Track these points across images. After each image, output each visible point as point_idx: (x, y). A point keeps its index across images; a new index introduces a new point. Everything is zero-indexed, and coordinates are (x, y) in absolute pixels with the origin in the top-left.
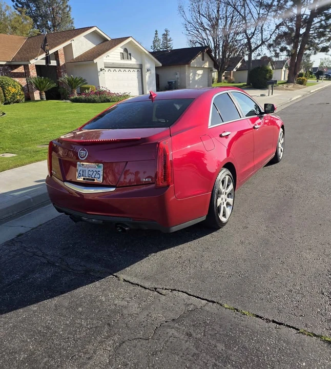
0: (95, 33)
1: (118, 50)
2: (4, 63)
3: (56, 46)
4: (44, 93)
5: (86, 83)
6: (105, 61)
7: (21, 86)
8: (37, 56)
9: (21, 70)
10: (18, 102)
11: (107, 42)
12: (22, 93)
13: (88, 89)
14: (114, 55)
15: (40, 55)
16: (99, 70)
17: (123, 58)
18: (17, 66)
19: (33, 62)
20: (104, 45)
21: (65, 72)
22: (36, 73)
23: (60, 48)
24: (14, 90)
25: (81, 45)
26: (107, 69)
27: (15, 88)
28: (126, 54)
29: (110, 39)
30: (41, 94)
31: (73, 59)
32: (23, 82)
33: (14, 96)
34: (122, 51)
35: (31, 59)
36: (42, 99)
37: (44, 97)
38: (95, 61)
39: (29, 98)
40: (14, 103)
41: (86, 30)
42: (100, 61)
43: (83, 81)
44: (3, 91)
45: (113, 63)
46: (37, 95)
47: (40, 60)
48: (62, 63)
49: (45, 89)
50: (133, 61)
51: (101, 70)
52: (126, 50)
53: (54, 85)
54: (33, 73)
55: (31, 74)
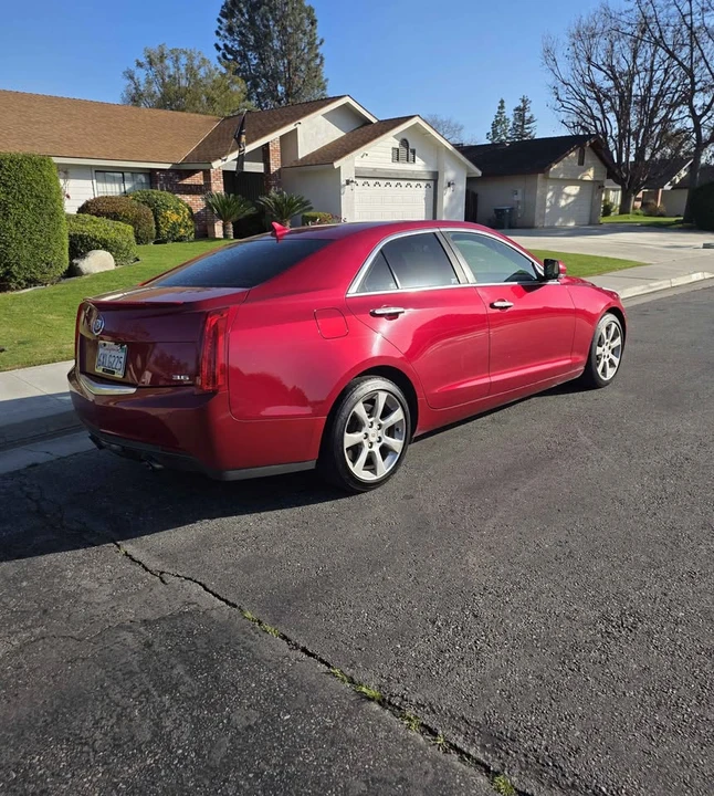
0: (347, 106)
1: (389, 141)
2: (168, 166)
3: (264, 134)
4: (231, 226)
5: (311, 209)
6: (357, 165)
7: (190, 209)
8: (226, 153)
9: (197, 179)
10: (180, 240)
11: (369, 127)
12: (189, 223)
13: (313, 219)
14: (378, 154)
15: (232, 151)
16: (343, 182)
17: (397, 159)
18: (191, 173)
19: (217, 165)
20: (362, 130)
21: (279, 184)
22: (222, 185)
23: (273, 138)
24: (175, 217)
25: (315, 132)
26: (360, 182)
27: (178, 213)
28: (406, 150)
29: (374, 121)
30: (225, 228)
31: (296, 161)
32: (197, 203)
33: (174, 229)
34: (397, 144)
35: (215, 160)
36: (226, 236)
37: (231, 232)
38: (336, 165)
39: (204, 234)
40: (174, 241)
41: (328, 104)
42: (347, 166)
43: (305, 204)
44: (156, 219)
45: (375, 169)
46: (218, 230)
47: (229, 162)
48: (274, 168)
49: (235, 218)
50: (419, 166)
51: (348, 182)
52: (405, 143)
53: (252, 211)
54: (218, 186)
55: (214, 188)
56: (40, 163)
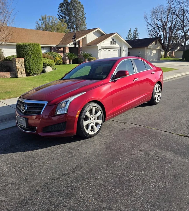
0: (98, 31)
1: (109, 39)
2: (55, 46)
3: (79, 38)
5: (92, 56)
6: (102, 45)
7: (62, 57)
8: (70, 43)
9: (62, 49)
10: (59, 64)
11: (104, 35)
12: (62, 60)
13: (93, 59)
14: (107, 42)
15: (71, 42)
16: (99, 50)
17: (111, 44)
18: (60, 48)
19: (68, 46)
20: (102, 37)
21: (82, 50)
22: (68, 51)
23: (80, 39)
24: (58, 59)
25: (91, 37)
26: (102, 49)
27: (59, 58)
28: (113, 42)
29: (105, 34)
30: (70, 61)
31: (86, 44)
32: (62, 55)
33: (58, 62)
34: (111, 40)
35: (67, 44)
36: (70, 63)
37: (71, 62)
38: (97, 45)
39: (64, 63)
40: (58, 65)
41: (94, 30)
42: (100, 46)
43: (91, 55)
45: (106, 46)
46: (68, 62)
47: (71, 45)
48: (81, 46)
49: (72, 59)
50: (117, 45)
51: (100, 50)
52: (113, 40)
53: (76, 57)
54: (67, 51)
55: (66, 51)
56: (38, 45)
